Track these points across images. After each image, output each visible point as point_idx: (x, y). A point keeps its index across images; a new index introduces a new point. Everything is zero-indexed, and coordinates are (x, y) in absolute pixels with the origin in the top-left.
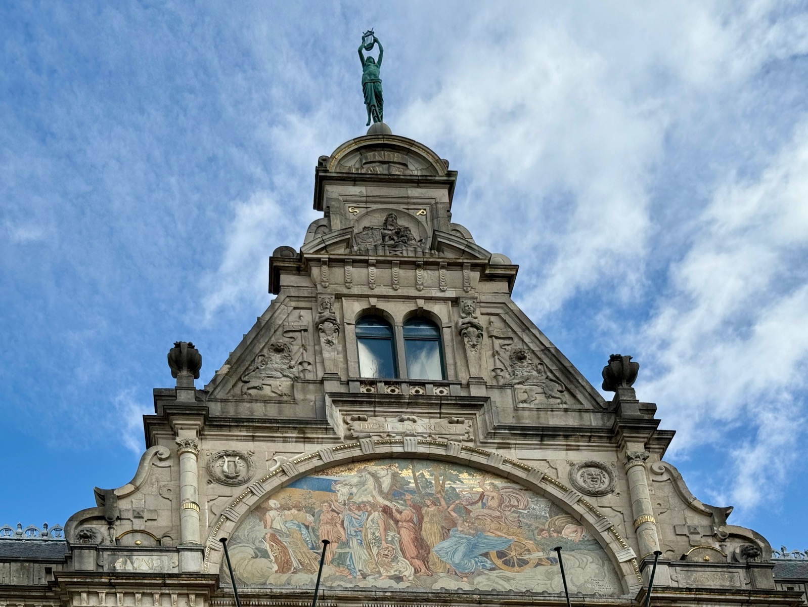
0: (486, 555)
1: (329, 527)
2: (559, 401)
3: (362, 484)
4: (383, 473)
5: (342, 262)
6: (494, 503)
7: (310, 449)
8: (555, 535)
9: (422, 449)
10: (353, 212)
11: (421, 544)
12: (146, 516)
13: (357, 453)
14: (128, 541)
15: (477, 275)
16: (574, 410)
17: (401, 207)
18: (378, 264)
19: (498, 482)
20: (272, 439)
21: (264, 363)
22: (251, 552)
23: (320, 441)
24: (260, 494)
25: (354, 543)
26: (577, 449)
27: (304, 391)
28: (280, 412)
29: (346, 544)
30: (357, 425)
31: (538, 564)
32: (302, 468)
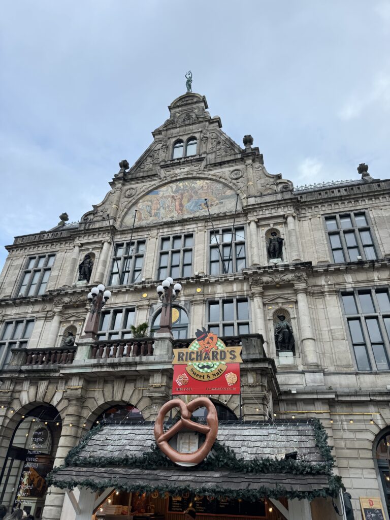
0: (200, 205)
1: (155, 205)
2: (229, 153)
3: (167, 190)
4: (174, 186)
5: (170, 129)
6: (206, 188)
8: (223, 194)
9: (186, 176)
10: (178, 115)
11: (181, 205)
12: (104, 211)
14: (95, 220)
15: (207, 123)
16: (233, 155)
18: (179, 127)
19: (208, 182)
20: (143, 182)
21: (146, 161)
22: (131, 216)
23: (156, 180)
24: (136, 199)
25: (161, 209)
26: (232, 166)
27: (155, 167)
28: (147, 174)
29: (159, 209)
30: (168, 173)
31: (217, 205)
32: (150, 189)
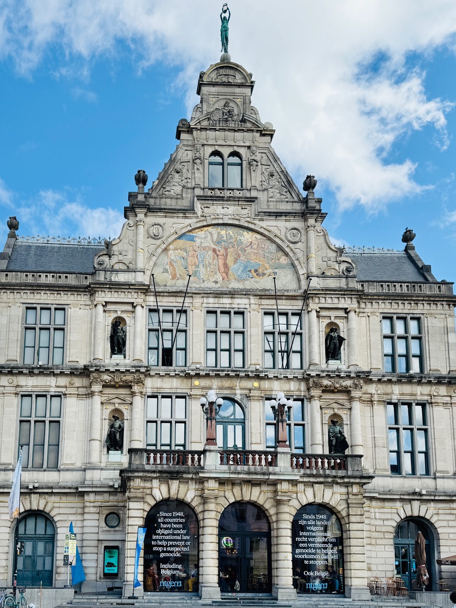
0: (250, 271)
1: (192, 258)
2: (285, 197)
3: (206, 237)
4: (214, 232)
5: (206, 129)
6: (255, 246)
7: (187, 221)
8: (277, 261)
9: (230, 222)
10: (212, 100)
11: (226, 266)
12: (123, 253)
13: (205, 223)
14: (116, 267)
15: (258, 135)
16: (290, 202)
17: (231, 98)
18: (220, 130)
20: (173, 217)
21: (172, 178)
22: (161, 270)
23: (191, 218)
24: (167, 243)
25: (201, 266)
26: (289, 221)
27: (187, 193)
28: (177, 203)
29: (198, 266)
30: (206, 210)
31: (270, 275)
32: (184, 231)
